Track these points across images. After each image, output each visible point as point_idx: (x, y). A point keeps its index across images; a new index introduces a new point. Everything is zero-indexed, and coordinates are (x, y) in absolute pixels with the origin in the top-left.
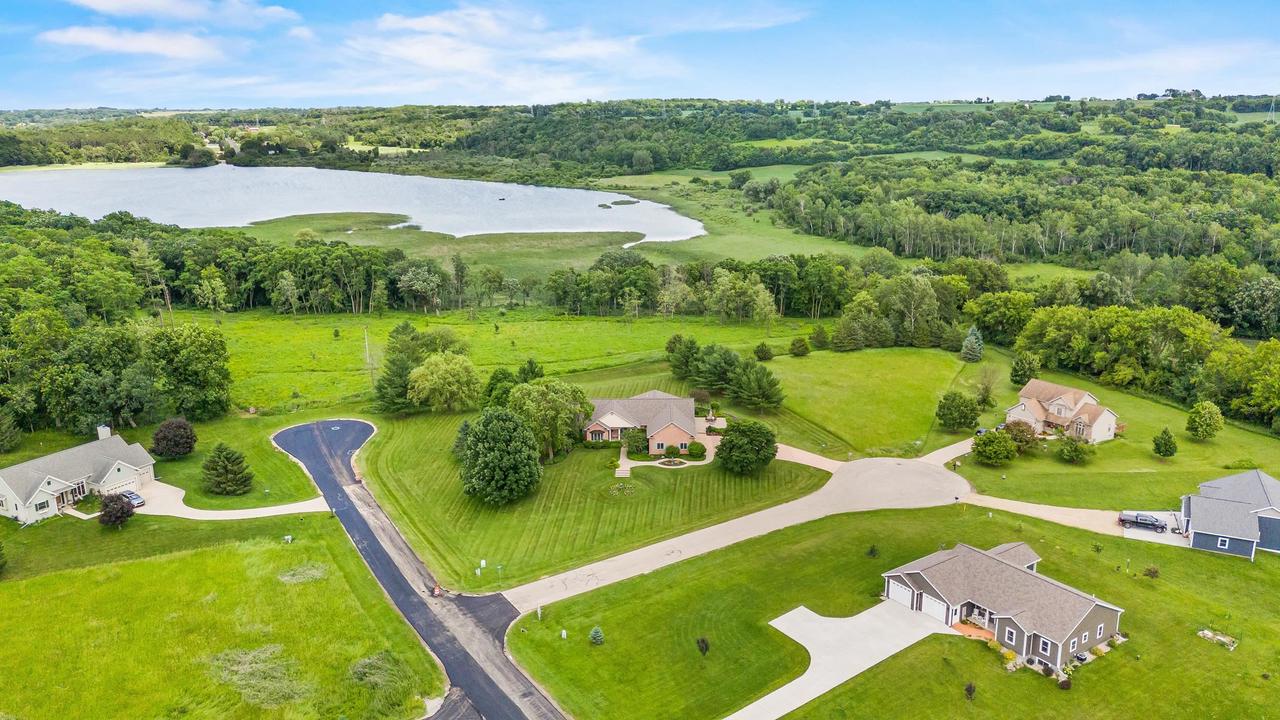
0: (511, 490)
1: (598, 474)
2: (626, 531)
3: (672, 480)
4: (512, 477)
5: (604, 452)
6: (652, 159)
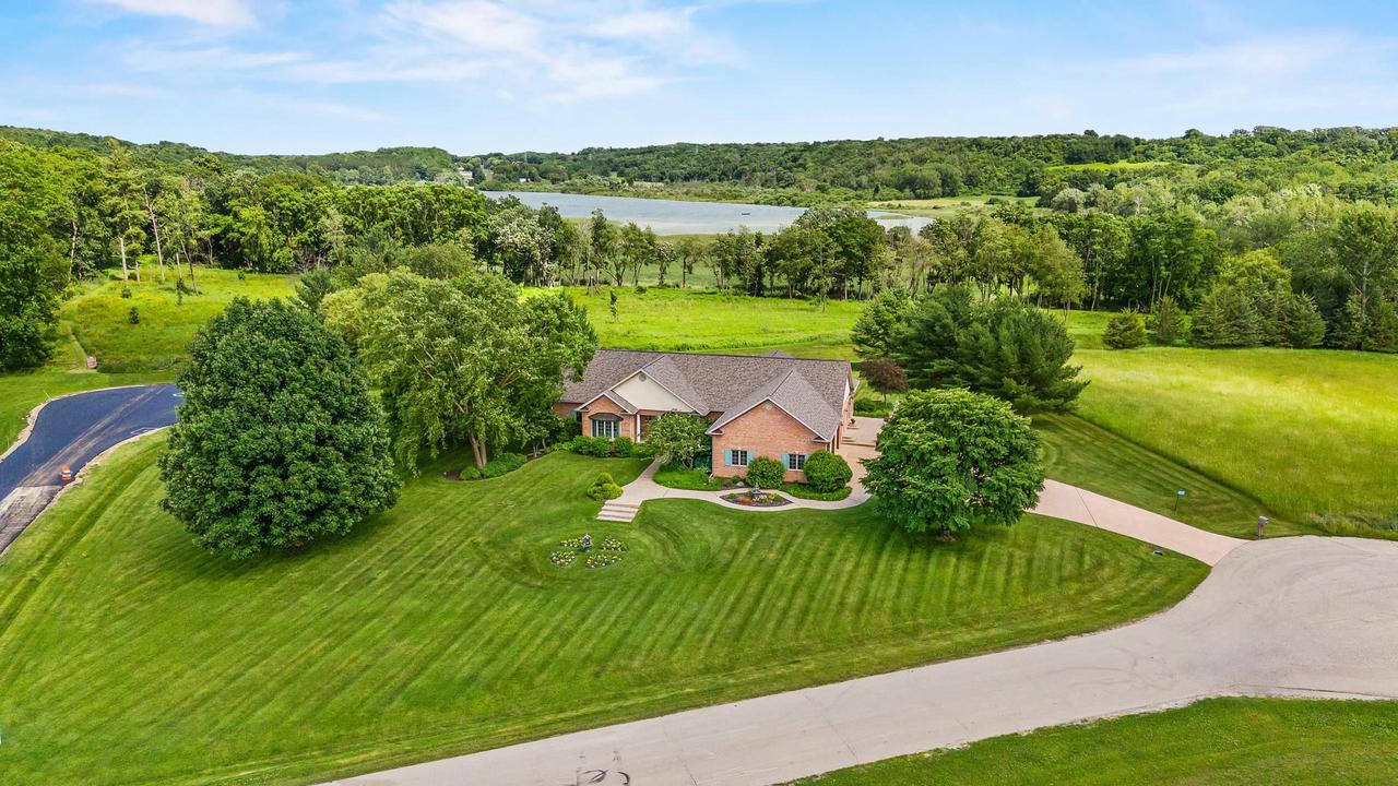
1: (557, 508)
2: (516, 674)
6: (939, 182)
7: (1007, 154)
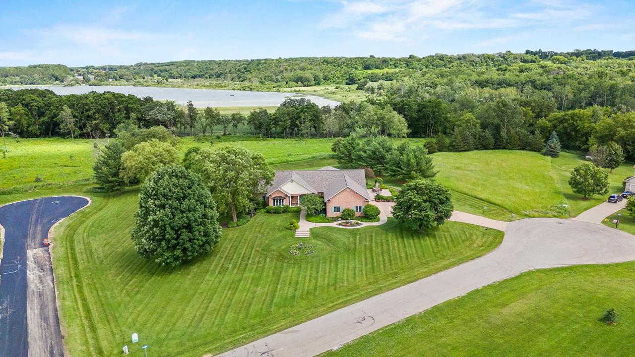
0: (185, 250)
1: (279, 235)
2: (308, 293)
3: (351, 239)
4: (185, 235)
5: (285, 215)
6: (313, 79)
7: (339, 66)
